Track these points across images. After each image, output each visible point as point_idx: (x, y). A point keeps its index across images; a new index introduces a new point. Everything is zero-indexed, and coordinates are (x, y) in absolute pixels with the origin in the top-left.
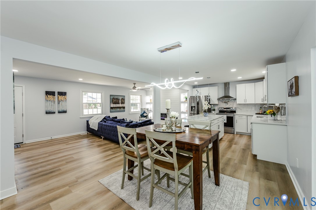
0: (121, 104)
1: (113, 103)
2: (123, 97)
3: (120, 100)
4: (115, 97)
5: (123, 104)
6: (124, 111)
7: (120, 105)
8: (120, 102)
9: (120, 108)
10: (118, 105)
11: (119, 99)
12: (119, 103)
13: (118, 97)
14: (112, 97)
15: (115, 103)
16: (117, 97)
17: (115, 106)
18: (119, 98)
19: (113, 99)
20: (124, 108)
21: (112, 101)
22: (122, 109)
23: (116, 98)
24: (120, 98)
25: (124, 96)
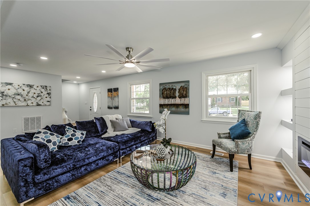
0: (180, 98)
1: (164, 98)
2: (183, 84)
3: (177, 91)
4: (167, 87)
5: (183, 99)
6: (188, 113)
7: (178, 101)
8: (177, 94)
9: (177, 106)
10: (172, 101)
11: (175, 89)
12: (175, 97)
13: (173, 85)
14: (161, 87)
15: (167, 97)
16: (171, 85)
17: (167, 101)
18: (174, 87)
19: (163, 90)
20: (187, 106)
21: (163, 93)
22: (182, 109)
23: (169, 89)
24: (178, 87)
25: (188, 82)
